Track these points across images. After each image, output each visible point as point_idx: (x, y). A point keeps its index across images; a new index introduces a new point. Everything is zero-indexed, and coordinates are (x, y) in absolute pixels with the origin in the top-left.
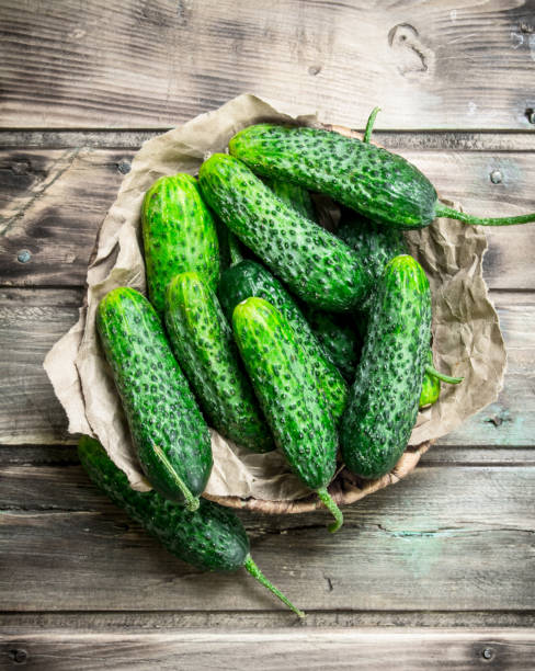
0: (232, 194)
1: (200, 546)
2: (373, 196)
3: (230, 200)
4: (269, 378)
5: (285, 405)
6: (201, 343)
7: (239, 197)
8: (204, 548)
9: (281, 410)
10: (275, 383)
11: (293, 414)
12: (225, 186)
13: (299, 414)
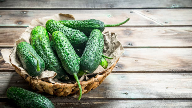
0: (53, 24)
1: (40, 101)
2: (88, 22)
3: (53, 26)
4: (61, 43)
5: (65, 48)
6: (43, 43)
7: (55, 24)
8: (41, 102)
9: (64, 50)
10: (62, 43)
11: (67, 50)
12: (52, 23)
13: (68, 50)
